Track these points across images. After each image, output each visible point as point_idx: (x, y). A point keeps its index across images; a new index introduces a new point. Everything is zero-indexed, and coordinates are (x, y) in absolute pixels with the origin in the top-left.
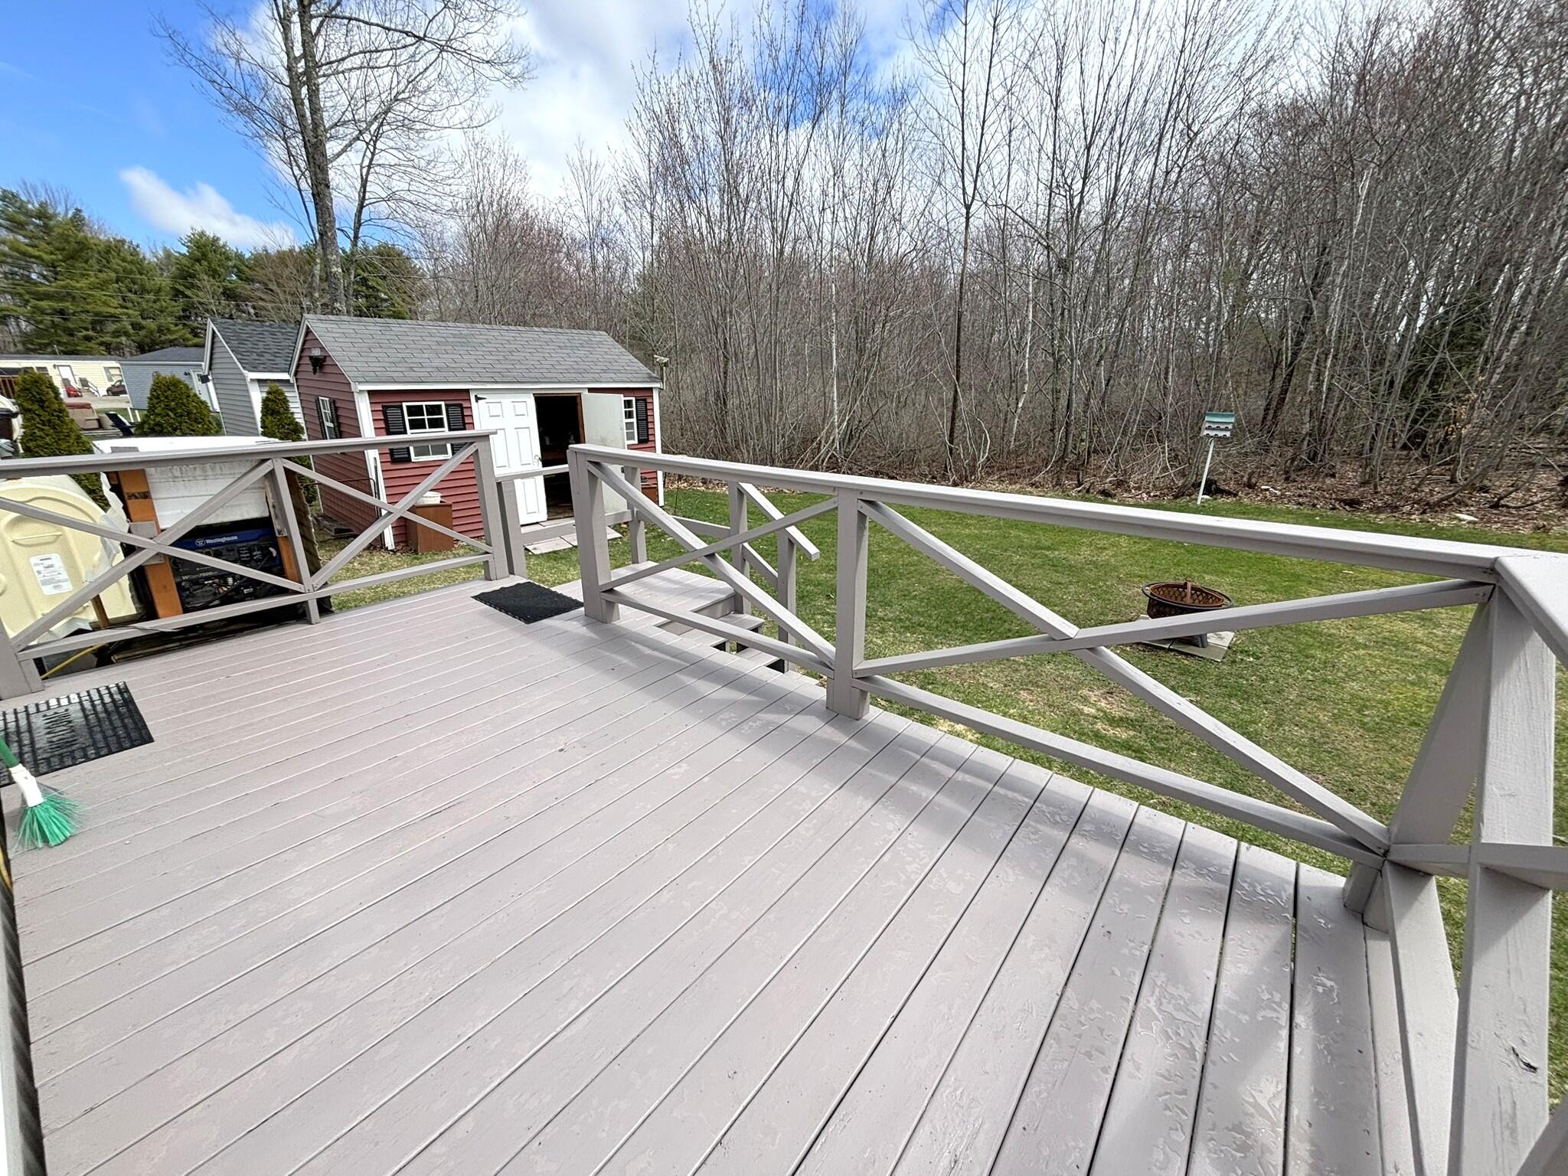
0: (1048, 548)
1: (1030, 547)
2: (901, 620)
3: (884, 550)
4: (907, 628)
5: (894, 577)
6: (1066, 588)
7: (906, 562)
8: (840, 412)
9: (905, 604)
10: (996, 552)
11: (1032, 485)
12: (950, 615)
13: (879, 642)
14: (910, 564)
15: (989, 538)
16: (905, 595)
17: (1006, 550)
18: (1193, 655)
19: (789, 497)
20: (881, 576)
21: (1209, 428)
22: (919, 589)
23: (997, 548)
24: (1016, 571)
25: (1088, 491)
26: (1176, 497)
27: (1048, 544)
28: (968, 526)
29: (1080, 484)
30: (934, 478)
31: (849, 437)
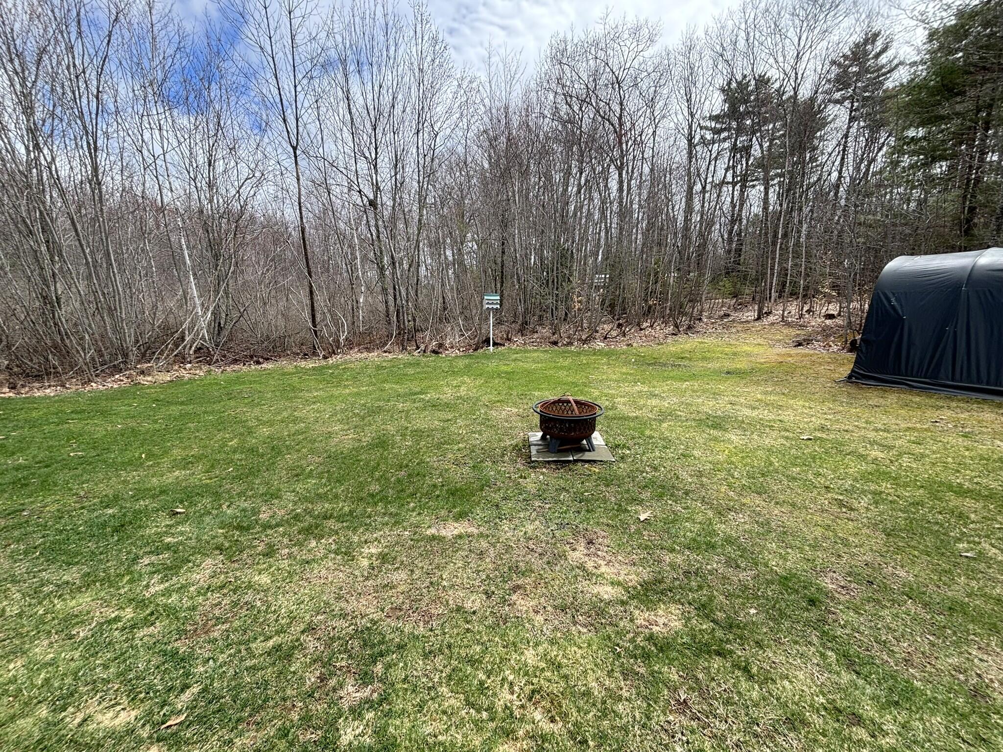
0: (421, 393)
1: (405, 395)
2: (297, 518)
3: (264, 423)
4: (308, 531)
5: (279, 453)
6: (455, 423)
7: (293, 430)
8: (203, 305)
9: (299, 487)
10: (381, 404)
11: (385, 352)
12: (361, 486)
13: (265, 579)
14: (298, 433)
15: (368, 393)
16: (297, 474)
17: (389, 401)
18: (595, 461)
19: (149, 387)
20: (262, 456)
21: (488, 303)
22: (313, 462)
23: (379, 400)
24: (407, 417)
25: (424, 351)
26: (476, 350)
27: (418, 389)
28: (346, 387)
29: (418, 348)
30: (306, 355)
31: (217, 328)
